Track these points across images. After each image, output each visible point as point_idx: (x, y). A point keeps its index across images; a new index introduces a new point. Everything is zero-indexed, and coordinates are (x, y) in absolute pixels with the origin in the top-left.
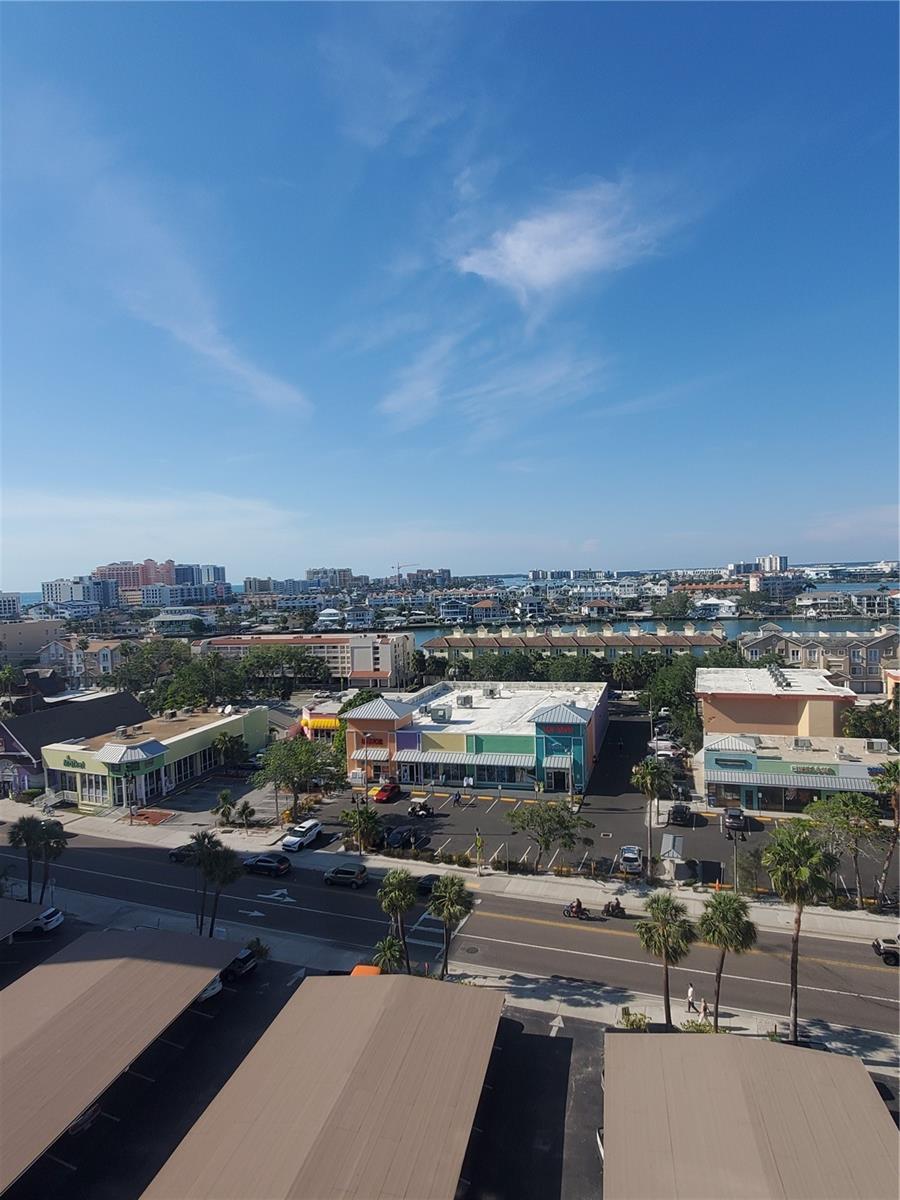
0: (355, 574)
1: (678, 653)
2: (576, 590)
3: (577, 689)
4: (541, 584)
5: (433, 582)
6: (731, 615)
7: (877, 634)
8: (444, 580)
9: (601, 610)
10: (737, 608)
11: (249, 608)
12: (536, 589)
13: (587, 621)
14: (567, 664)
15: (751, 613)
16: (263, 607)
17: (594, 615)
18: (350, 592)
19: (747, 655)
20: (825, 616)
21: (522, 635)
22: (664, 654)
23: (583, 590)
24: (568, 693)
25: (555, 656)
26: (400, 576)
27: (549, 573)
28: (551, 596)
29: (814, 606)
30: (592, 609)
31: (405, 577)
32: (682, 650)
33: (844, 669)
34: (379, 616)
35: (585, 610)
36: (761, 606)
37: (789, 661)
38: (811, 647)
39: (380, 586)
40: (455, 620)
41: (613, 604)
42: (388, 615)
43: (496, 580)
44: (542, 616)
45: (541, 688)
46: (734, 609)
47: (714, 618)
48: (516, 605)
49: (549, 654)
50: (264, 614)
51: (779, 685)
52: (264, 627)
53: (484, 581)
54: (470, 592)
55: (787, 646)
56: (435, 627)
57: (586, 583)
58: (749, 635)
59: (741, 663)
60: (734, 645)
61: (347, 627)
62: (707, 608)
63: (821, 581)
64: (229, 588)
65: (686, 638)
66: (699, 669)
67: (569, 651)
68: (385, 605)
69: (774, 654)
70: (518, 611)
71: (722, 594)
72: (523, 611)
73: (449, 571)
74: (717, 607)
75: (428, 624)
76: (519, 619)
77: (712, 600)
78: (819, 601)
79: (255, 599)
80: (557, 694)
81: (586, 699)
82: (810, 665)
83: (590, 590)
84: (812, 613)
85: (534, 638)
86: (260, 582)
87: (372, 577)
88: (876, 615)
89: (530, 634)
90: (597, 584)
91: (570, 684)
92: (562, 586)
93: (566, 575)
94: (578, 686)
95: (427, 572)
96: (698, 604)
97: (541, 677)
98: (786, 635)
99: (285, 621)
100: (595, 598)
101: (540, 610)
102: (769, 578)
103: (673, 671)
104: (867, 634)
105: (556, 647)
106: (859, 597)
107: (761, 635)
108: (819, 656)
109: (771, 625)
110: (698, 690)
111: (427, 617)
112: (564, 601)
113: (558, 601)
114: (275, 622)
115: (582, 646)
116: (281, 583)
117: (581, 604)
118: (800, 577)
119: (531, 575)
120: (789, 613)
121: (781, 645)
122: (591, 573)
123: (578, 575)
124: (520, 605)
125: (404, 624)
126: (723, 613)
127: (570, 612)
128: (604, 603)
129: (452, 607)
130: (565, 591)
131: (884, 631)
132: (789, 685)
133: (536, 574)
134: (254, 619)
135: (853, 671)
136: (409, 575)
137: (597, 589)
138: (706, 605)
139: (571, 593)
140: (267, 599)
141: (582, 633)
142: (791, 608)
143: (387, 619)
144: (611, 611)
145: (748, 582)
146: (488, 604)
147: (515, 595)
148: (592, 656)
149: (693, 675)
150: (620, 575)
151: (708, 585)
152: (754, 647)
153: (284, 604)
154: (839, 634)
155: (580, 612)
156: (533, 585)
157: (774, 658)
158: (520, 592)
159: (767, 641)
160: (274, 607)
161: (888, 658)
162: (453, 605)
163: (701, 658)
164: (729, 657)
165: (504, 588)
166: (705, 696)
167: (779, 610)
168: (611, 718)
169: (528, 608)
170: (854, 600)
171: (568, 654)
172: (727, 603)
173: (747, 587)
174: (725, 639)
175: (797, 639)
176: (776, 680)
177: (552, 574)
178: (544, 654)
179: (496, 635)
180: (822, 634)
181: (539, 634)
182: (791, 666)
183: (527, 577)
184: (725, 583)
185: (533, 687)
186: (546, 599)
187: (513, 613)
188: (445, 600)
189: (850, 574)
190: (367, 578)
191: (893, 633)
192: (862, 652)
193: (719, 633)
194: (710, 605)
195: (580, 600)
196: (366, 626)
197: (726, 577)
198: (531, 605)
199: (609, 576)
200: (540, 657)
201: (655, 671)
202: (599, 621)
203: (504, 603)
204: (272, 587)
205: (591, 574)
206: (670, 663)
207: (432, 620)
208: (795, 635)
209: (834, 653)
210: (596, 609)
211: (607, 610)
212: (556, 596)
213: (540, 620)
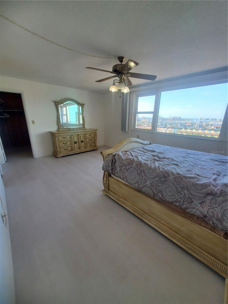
0: (161, 117)
2: (211, 123)
4: (202, 121)
5: (177, 119)
8: (180, 119)
11: (142, 122)
12: (201, 122)
13: (213, 130)
16: (144, 122)
17: (215, 129)
18: (160, 120)
21: (198, 131)
23: (213, 123)
26: (170, 118)
27: (204, 119)
28: (204, 124)
31: (171, 118)
34: (166, 125)
35: (213, 127)
39: (166, 119)
40: (181, 127)
42: (167, 125)
43: (191, 119)
44: (201, 128)
50: (145, 123)
52: (145, 125)
53: (188, 119)
54: (185, 121)
56: (177, 128)
57: (214, 121)
61: (159, 127)
64: (139, 118)
67: (209, 135)
68: (167, 123)
70: (196, 126)
72: (197, 127)
73: (181, 117)
75: (175, 127)
76: (196, 128)
79: (143, 120)
83: (215, 123)
85: (201, 132)
86: (144, 117)
87: (165, 117)
89: (200, 131)
90: (217, 122)
93: (209, 119)
95: (176, 117)
99: (148, 125)
100: (216, 125)
105: (206, 134)
111: (175, 126)
112: (207, 125)
113: (206, 125)
114: (146, 125)
115: (212, 135)
116: (148, 118)
122: (215, 119)
123: (212, 119)
124: (197, 125)
125: (170, 127)
127: (209, 127)
128: (218, 126)
129: (181, 124)
133: (201, 119)
134: (143, 124)
136: (172, 118)
137: (217, 123)
139: (209, 123)
140: (145, 121)
141: (213, 132)
143: (167, 126)
146: (189, 124)
147: (195, 123)
153: (148, 122)
156: (200, 121)
158: (197, 122)
160: (146, 122)
162: (182, 124)
165: (193, 121)
169: (198, 126)
179: (192, 131)
183: (199, 119)
187: (194, 127)
188: (179, 123)
190: (163, 118)
195: (212, 125)
196: (163, 127)
198: (199, 125)
203: (192, 125)
204: (146, 118)
205: (216, 119)
207: (176, 127)
210: (216, 127)
211: (219, 128)
212: (205, 124)
213: (201, 129)
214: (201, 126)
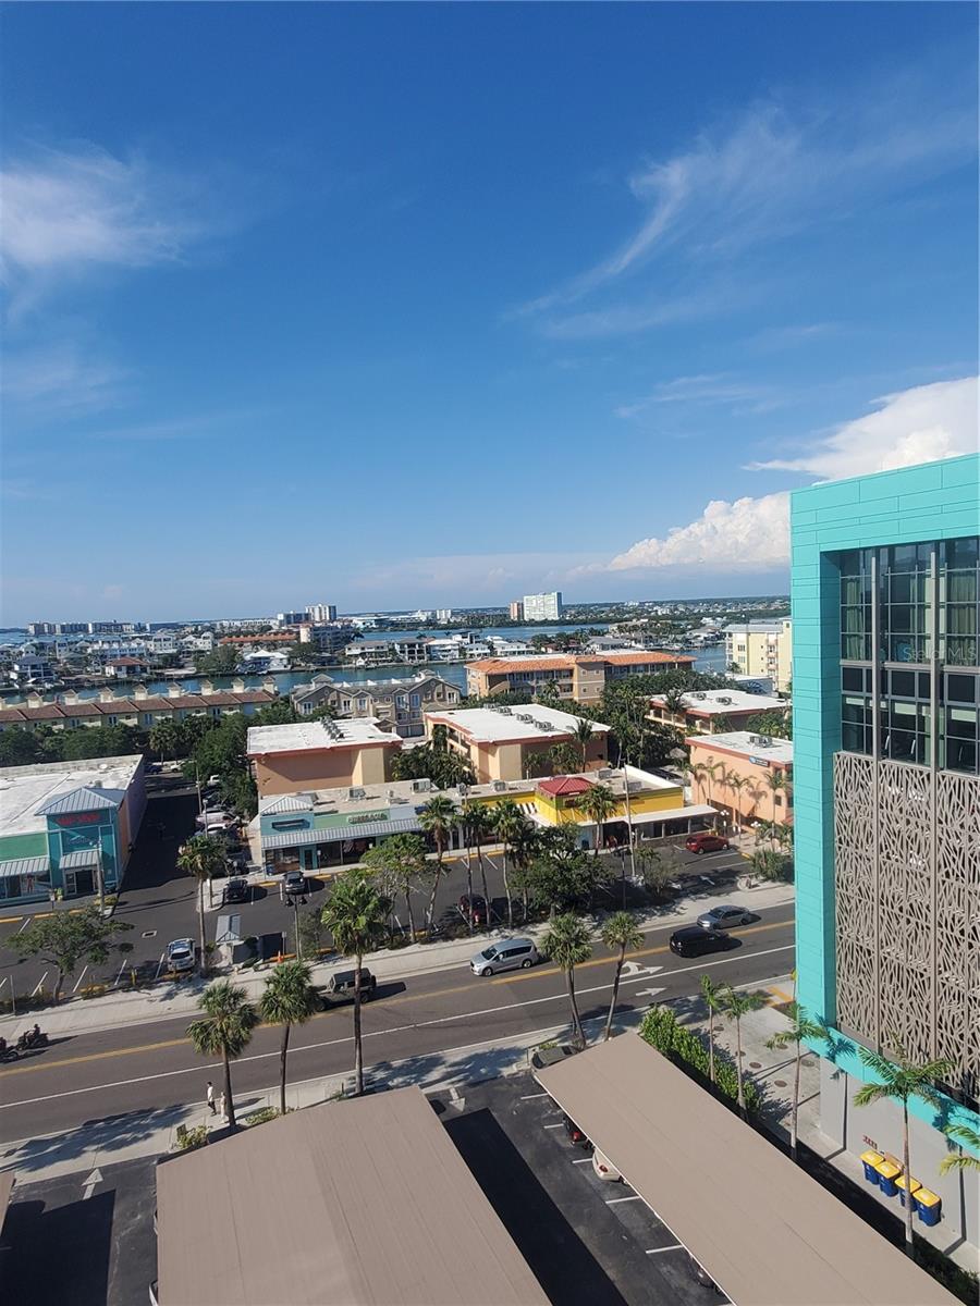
1: (228, 713)
2: (96, 647)
3: (104, 766)
4: (47, 640)
6: (282, 668)
7: (417, 680)
9: (131, 669)
10: (289, 660)
12: (41, 646)
13: (114, 684)
14: (89, 737)
15: (303, 664)
17: (123, 675)
19: (301, 709)
20: (373, 665)
21: (22, 706)
22: (211, 715)
23: (106, 646)
24: (91, 772)
25: (71, 728)
27: (58, 627)
28: (62, 655)
29: (363, 655)
30: (119, 669)
32: (231, 709)
33: (391, 715)
35: (110, 671)
36: (312, 658)
37: (342, 712)
38: (361, 696)
41: (147, 661)
44: (50, 681)
45: (52, 771)
46: (285, 662)
47: (265, 672)
48: (11, 669)
49: (62, 727)
51: (333, 737)
55: (338, 697)
57: (109, 638)
58: (301, 689)
59: (295, 718)
60: (287, 700)
62: (258, 661)
63: (368, 630)
65: (236, 695)
66: (250, 729)
67: (91, 721)
69: (327, 706)
70: (14, 676)
71: (272, 646)
72: (22, 677)
74: (268, 660)
76: (17, 687)
77: (263, 653)
78: (366, 650)
80: (76, 775)
81: (115, 777)
82: (361, 714)
83: (115, 646)
84: (361, 662)
85: (40, 709)
88: (416, 661)
89: (34, 704)
90: (125, 639)
91: (94, 761)
92: (77, 642)
93: (84, 628)
94: (104, 763)
96: (248, 658)
97: (53, 757)
98: (338, 686)
100: (123, 656)
101: (48, 673)
102: (319, 628)
103: (223, 733)
104: (409, 681)
105: (71, 717)
106: (402, 646)
107: (313, 687)
108: (368, 705)
109: (323, 676)
110: (250, 751)
112: (81, 660)
113: (71, 660)
115: (107, 714)
117: (104, 663)
118: (348, 627)
119: (32, 629)
120: (340, 663)
121: (333, 696)
122: (116, 625)
123: (99, 628)
124: (17, 668)
126: (274, 666)
127: (91, 673)
128: (135, 661)
130: (81, 648)
131: (423, 677)
132: (342, 736)
133: (39, 630)
135: (399, 717)
137: (125, 645)
138: (255, 658)
139: (89, 651)
141: (107, 698)
142: (341, 658)
144: (144, 670)
145: (298, 633)
147: (9, 655)
148: (122, 724)
149: (244, 735)
150: (155, 627)
151: (257, 637)
152: (308, 700)
154: (385, 682)
155: (104, 672)
156: (36, 641)
157: (327, 710)
158: (16, 650)
159: (320, 693)
161: (427, 702)
163: (252, 717)
164: (281, 713)
166: (258, 757)
167: (330, 660)
168: (149, 796)
169: (29, 671)
170: (397, 648)
171: (89, 725)
172: (278, 655)
173: (298, 638)
174: (277, 693)
175: (347, 690)
176: (330, 732)
177: (63, 627)
178: (55, 728)
180: (370, 683)
181: (46, 704)
182: (344, 717)
183: (26, 631)
184: (275, 634)
185: (41, 771)
186: (55, 659)
187: (7, 679)
189: (393, 623)
191: (430, 677)
192: (406, 698)
193: (271, 688)
194: (260, 658)
195: (103, 658)
197: (275, 628)
198: (33, 667)
199: (140, 628)
200: (50, 732)
201: (201, 735)
202: (129, 682)
205: (118, 627)
206: (217, 724)
208: (346, 685)
209: (382, 701)
210: (124, 669)
211: (139, 669)
212: (69, 654)
213: (48, 686)
214: (44, 671)
